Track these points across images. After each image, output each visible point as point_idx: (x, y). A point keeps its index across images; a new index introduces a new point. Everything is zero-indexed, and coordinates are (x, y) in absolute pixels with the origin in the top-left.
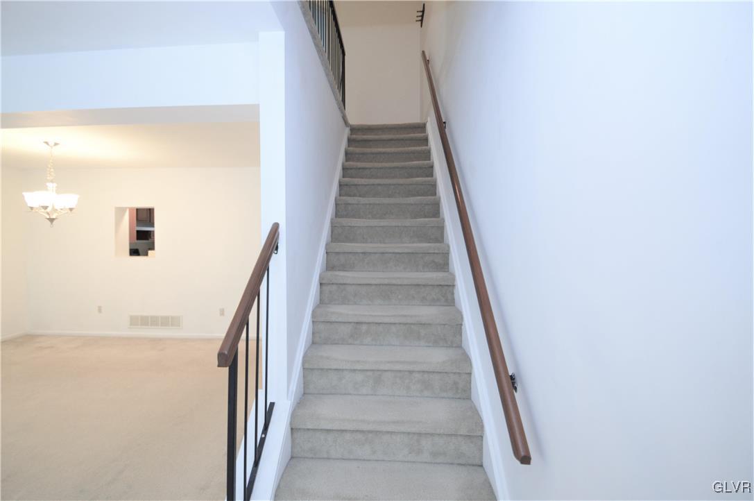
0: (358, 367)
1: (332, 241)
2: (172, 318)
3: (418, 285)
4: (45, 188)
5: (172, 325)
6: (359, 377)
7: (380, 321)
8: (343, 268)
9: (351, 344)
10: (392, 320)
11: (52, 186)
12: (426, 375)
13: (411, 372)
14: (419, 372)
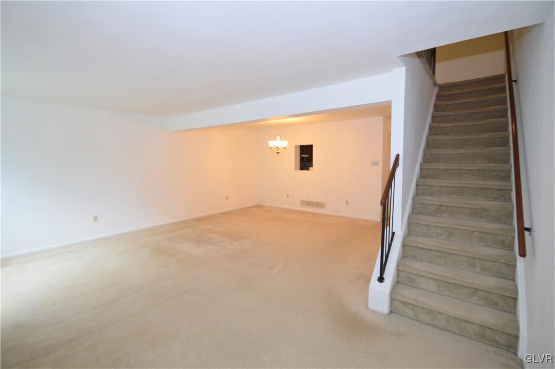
0: (439, 225)
1: (424, 163)
2: (321, 203)
3: (484, 188)
4: (276, 139)
5: (321, 207)
6: (440, 231)
7: (454, 205)
8: (431, 177)
9: (434, 216)
10: (462, 206)
11: (278, 138)
12: (483, 235)
13: (473, 232)
14: (477, 232)
